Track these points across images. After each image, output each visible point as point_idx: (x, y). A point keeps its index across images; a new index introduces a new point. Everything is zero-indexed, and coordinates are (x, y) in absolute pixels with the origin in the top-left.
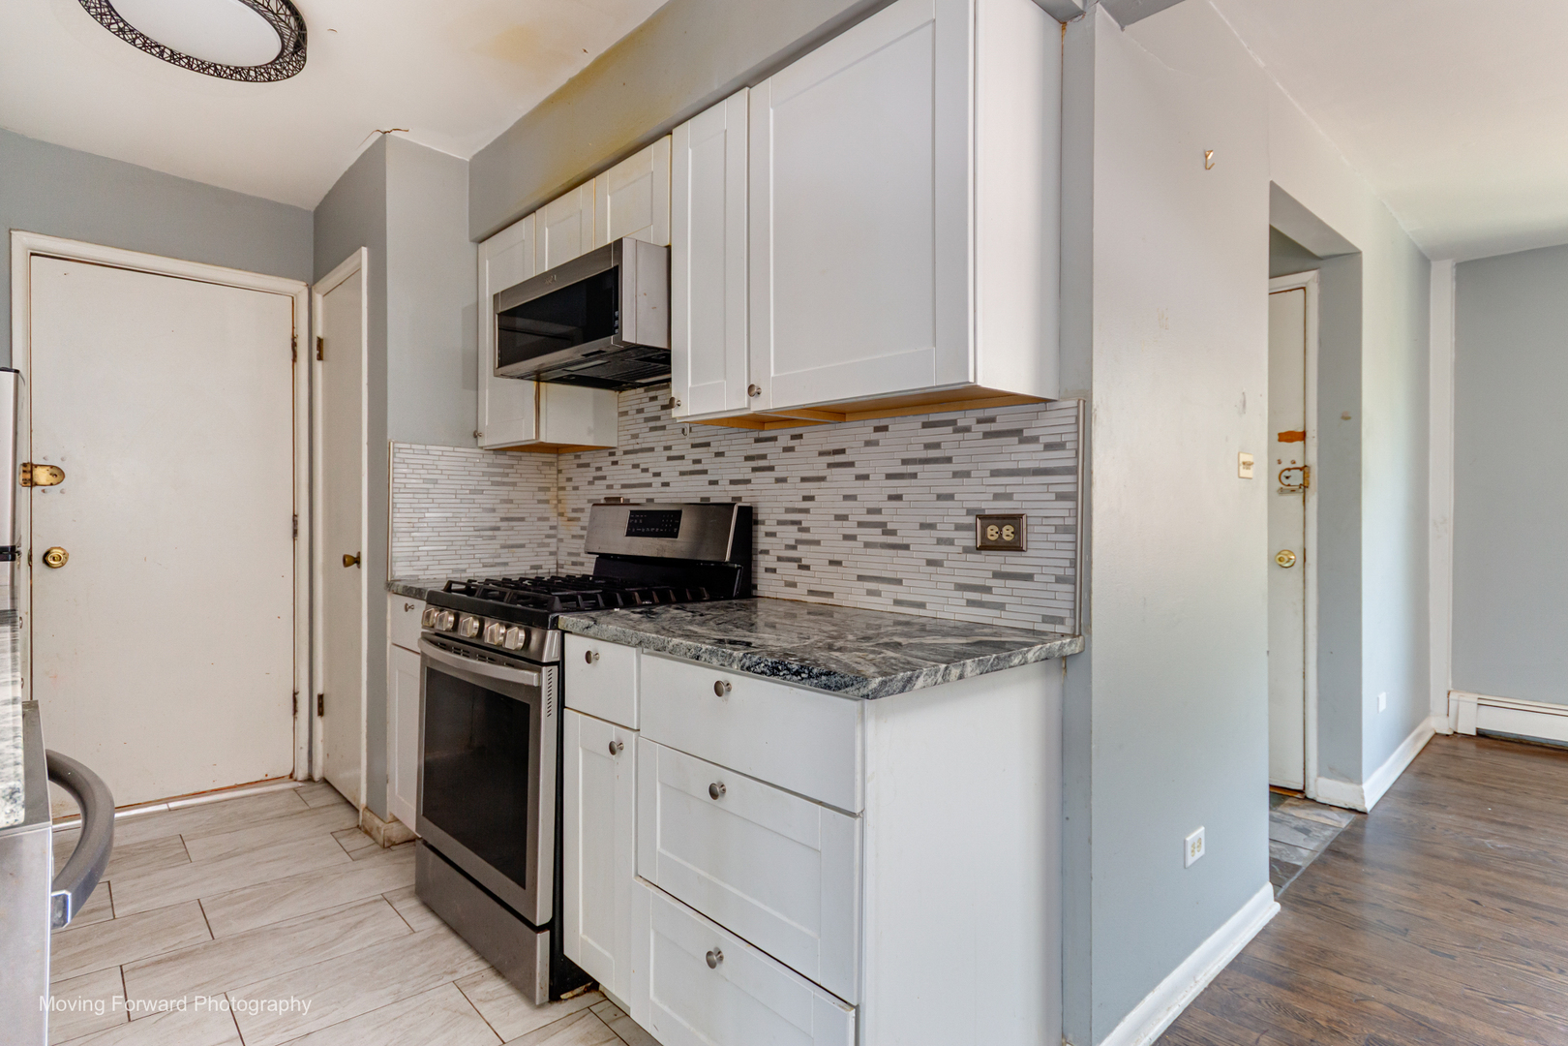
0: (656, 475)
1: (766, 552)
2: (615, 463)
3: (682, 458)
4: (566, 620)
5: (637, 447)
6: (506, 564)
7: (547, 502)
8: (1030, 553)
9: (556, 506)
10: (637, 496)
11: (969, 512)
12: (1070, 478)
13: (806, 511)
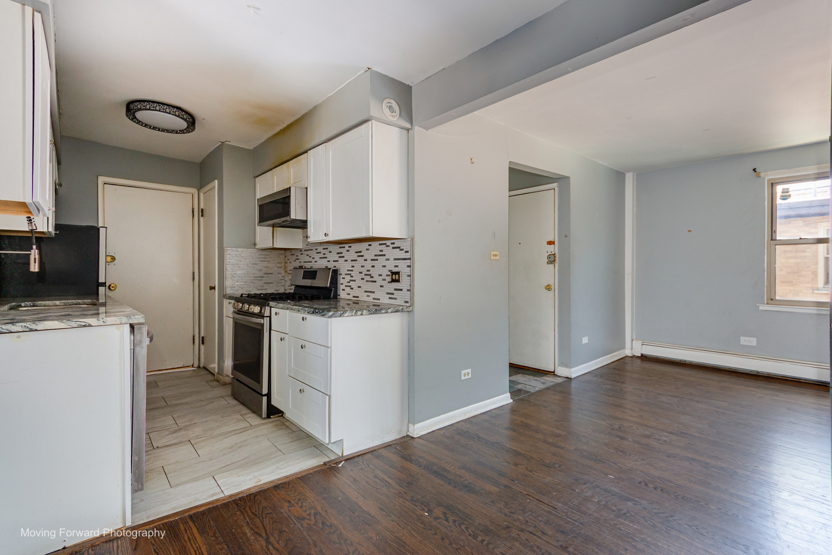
0: (313, 258)
1: (342, 284)
2: (302, 254)
3: (320, 253)
4: (272, 304)
5: (308, 249)
6: (266, 289)
7: (281, 267)
8: (402, 283)
9: (284, 269)
10: (308, 265)
11: (389, 271)
12: (409, 261)
13: (352, 271)
